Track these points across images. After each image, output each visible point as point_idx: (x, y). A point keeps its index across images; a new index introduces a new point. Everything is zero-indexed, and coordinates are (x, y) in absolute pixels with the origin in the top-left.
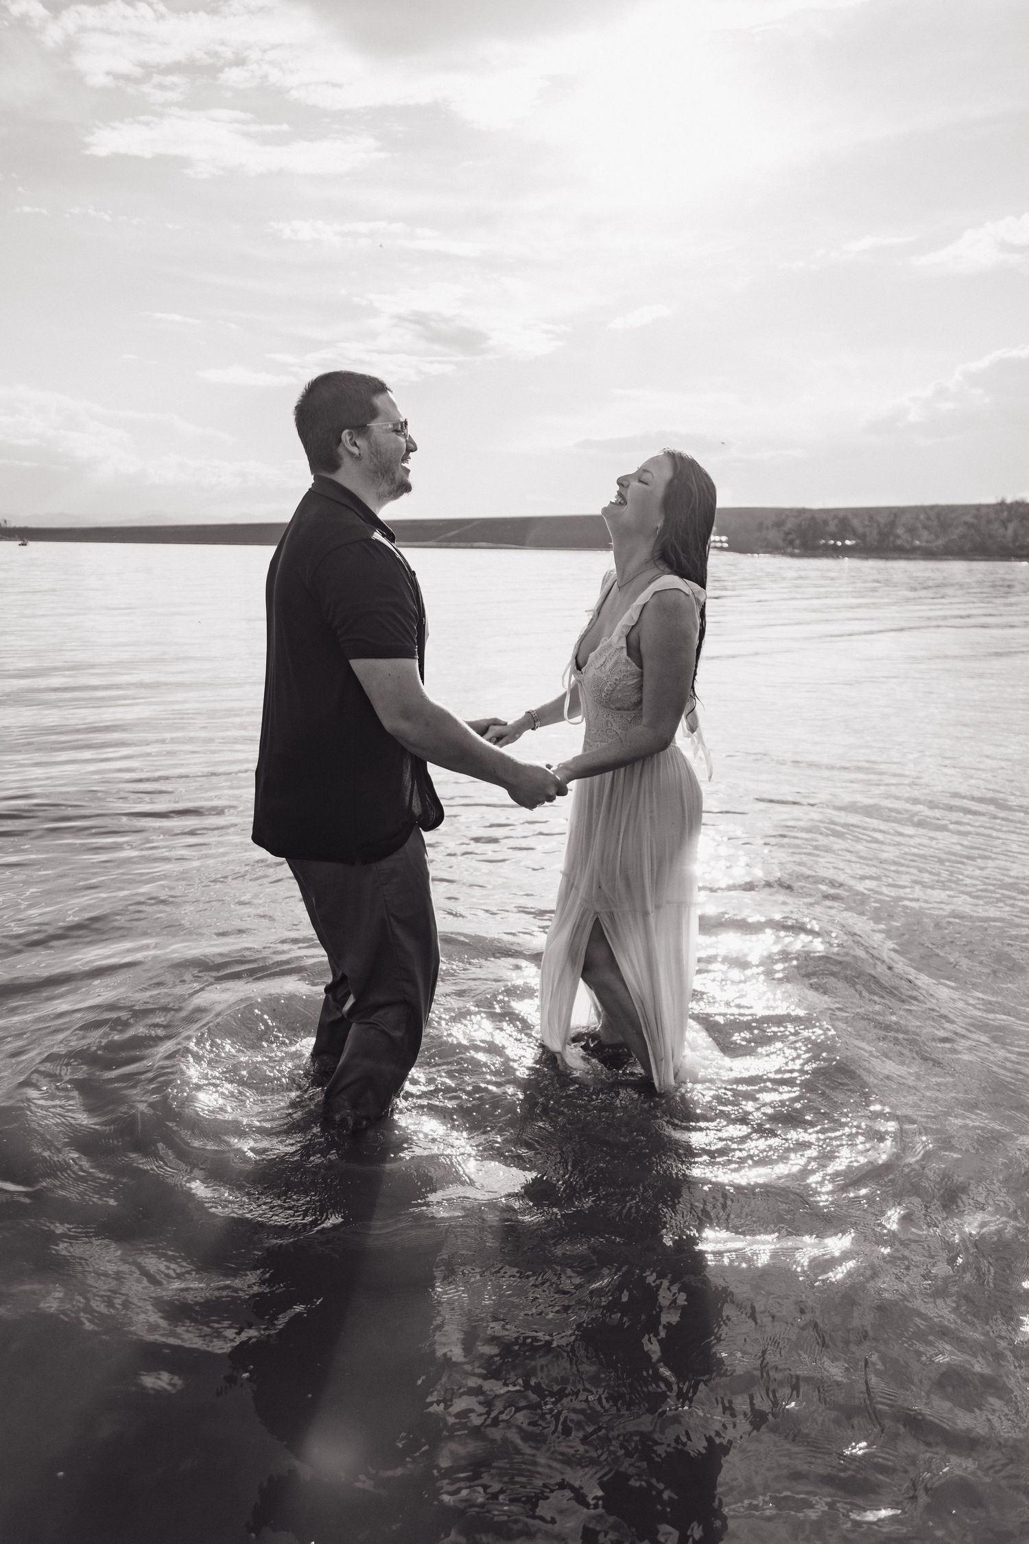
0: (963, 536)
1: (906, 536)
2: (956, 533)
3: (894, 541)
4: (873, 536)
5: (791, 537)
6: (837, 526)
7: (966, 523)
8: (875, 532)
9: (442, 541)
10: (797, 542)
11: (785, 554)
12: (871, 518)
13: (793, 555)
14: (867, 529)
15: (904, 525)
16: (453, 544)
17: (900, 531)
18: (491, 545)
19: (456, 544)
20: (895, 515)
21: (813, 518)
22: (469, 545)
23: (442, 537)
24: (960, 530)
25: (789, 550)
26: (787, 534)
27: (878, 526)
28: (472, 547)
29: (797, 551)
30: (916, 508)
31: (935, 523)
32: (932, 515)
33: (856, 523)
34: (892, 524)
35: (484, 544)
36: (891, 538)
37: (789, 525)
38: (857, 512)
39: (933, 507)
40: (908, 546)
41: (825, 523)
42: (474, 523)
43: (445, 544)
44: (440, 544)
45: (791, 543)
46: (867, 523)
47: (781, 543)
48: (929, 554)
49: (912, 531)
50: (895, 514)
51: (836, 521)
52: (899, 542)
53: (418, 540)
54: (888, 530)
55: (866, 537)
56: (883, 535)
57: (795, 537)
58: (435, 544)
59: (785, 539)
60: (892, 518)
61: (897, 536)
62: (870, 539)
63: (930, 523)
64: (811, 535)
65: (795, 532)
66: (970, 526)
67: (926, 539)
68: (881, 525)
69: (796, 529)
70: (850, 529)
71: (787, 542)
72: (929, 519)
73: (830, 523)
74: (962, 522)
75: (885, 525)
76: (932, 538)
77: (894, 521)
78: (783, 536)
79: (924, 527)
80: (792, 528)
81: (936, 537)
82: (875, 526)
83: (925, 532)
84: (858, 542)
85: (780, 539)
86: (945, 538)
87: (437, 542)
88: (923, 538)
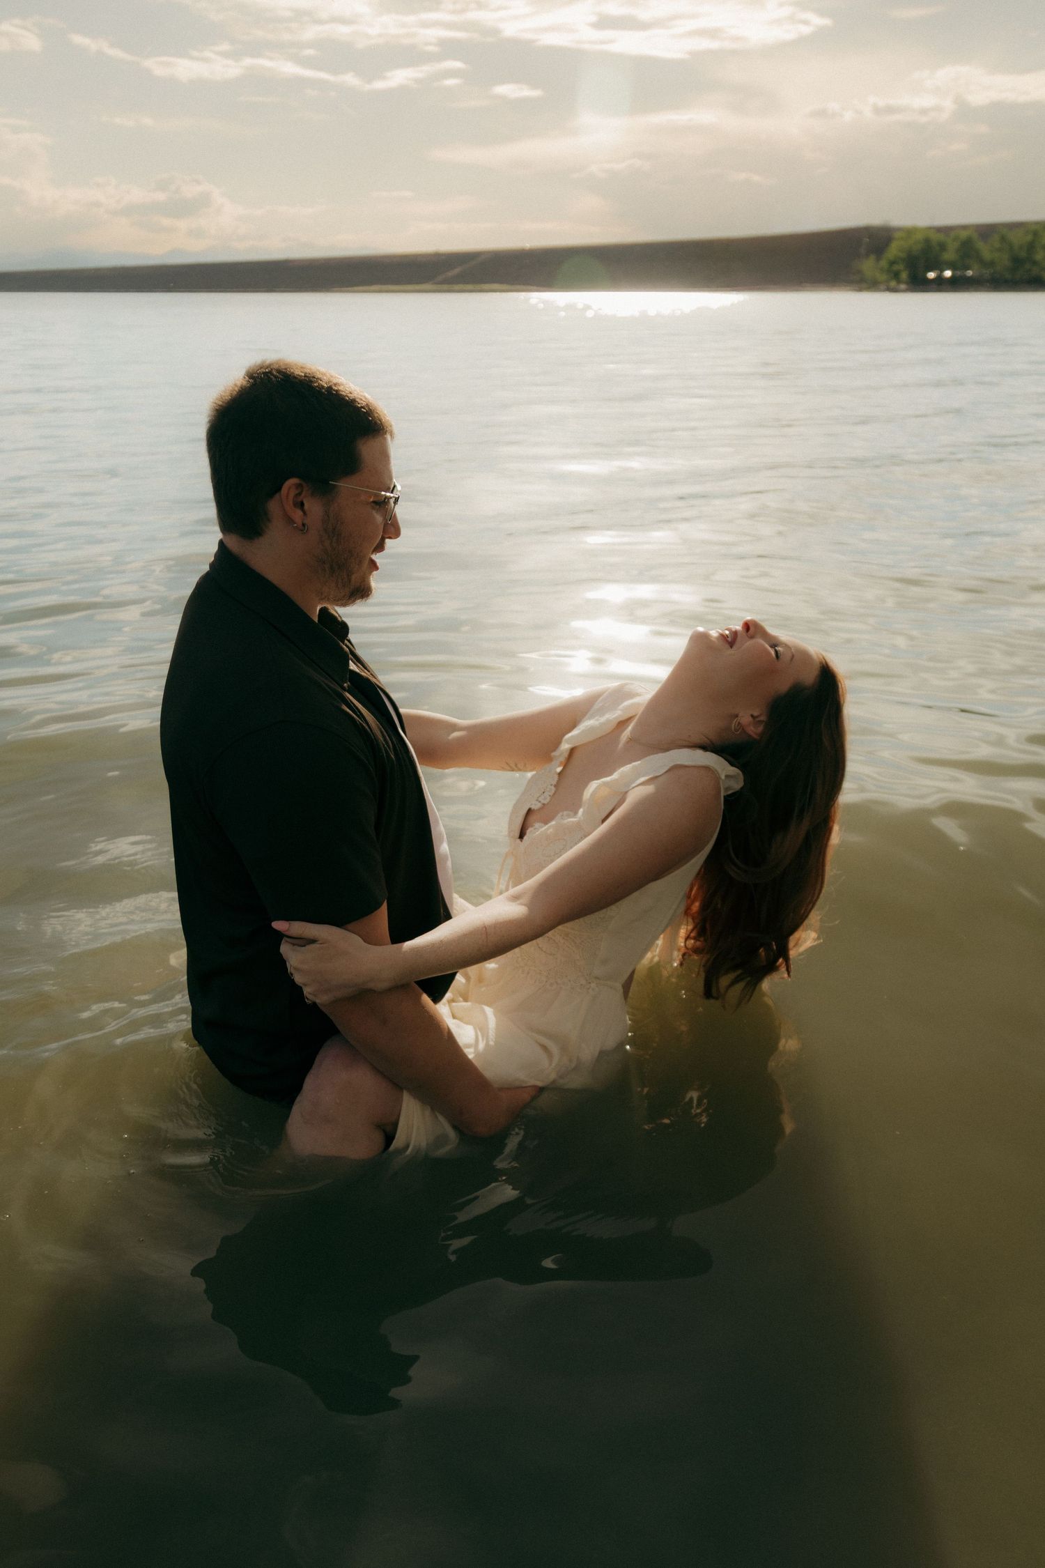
3: (1029, 270)
4: (1004, 260)
5: (896, 268)
6: (958, 250)
8: (1006, 257)
9: (441, 283)
10: (904, 275)
11: (887, 290)
12: (1003, 239)
13: (895, 290)
14: (996, 255)
15: (1044, 247)
16: (455, 287)
18: (505, 287)
19: (460, 286)
21: (927, 241)
22: (478, 287)
23: (441, 278)
25: (893, 284)
26: (892, 263)
27: (1011, 248)
28: (479, 290)
29: (903, 286)
33: (980, 245)
34: (1031, 247)
35: (497, 286)
36: (1027, 266)
37: (894, 251)
38: (987, 231)
41: (943, 247)
42: (481, 258)
43: (445, 287)
44: (439, 287)
45: (896, 276)
46: (997, 245)
47: (883, 277)
50: (1036, 231)
51: (957, 244)
52: (1035, 270)
53: (409, 282)
54: (1023, 254)
55: (992, 264)
56: (1017, 261)
57: (900, 267)
58: (435, 287)
59: (889, 271)
60: (1029, 238)
61: (1035, 263)
62: (998, 267)
64: (920, 265)
65: (903, 260)
68: (1016, 247)
69: (904, 256)
70: (973, 254)
71: (891, 275)
73: (949, 247)
75: (1020, 248)
77: (1032, 243)
78: (886, 266)
80: (899, 254)
82: (1007, 248)
84: (983, 271)
85: (882, 269)
87: (434, 283)
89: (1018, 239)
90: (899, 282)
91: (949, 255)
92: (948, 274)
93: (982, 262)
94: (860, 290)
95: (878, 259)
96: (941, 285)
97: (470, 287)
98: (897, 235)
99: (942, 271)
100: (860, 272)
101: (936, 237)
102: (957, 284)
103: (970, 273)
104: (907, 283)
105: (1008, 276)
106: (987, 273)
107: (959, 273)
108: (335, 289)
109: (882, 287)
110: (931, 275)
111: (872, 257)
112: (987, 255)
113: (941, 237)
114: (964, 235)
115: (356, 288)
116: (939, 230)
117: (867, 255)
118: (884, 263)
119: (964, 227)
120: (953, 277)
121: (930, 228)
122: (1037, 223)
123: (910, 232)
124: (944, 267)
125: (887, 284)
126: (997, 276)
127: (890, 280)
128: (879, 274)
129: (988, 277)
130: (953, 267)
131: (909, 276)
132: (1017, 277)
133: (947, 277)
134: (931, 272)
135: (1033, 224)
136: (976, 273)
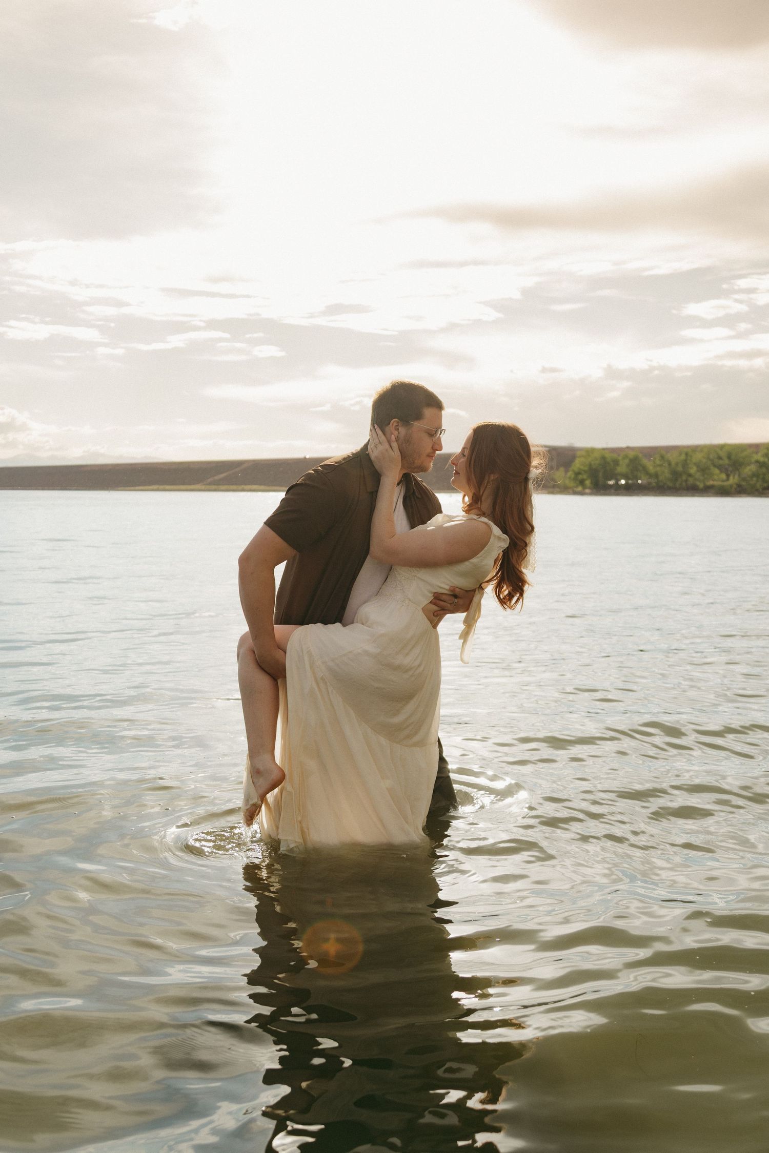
0: (754, 475)
1: (698, 475)
2: (748, 470)
3: (686, 481)
4: (665, 474)
5: (580, 477)
6: (628, 466)
7: (757, 462)
8: (666, 471)
9: (210, 484)
10: (588, 482)
11: (575, 493)
12: (662, 457)
13: (582, 494)
14: (658, 469)
15: (696, 464)
16: (222, 487)
17: (693, 470)
18: (262, 487)
19: (225, 487)
20: (687, 454)
22: (240, 487)
23: (209, 480)
24: (753, 468)
25: (580, 489)
26: (577, 474)
27: (670, 464)
28: (243, 490)
29: (587, 491)
30: (705, 446)
31: (726, 461)
32: (723, 454)
33: (645, 462)
34: (685, 464)
36: (684, 478)
37: (577, 465)
38: (647, 451)
39: (722, 447)
40: (701, 485)
41: (616, 462)
42: (243, 467)
43: (214, 487)
44: (208, 487)
45: (582, 482)
46: (658, 462)
47: (572, 484)
48: (724, 492)
49: (703, 470)
50: (688, 452)
51: (627, 461)
52: (691, 480)
53: (184, 484)
54: (680, 469)
55: (656, 475)
56: (675, 475)
58: (203, 487)
59: (575, 479)
60: (683, 457)
61: (690, 475)
62: (661, 478)
63: (721, 462)
64: (601, 474)
65: (585, 472)
66: (761, 465)
67: (718, 478)
68: (673, 463)
69: (586, 468)
70: (641, 468)
71: (578, 482)
72: (720, 458)
73: (621, 463)
74: (753, 460)
75: (677, 464)
76: (723, 476)
77: (686, 460)
78: (573, 476)
79: (715, 466)
80: (582, 467)
81: (728, 476)
82: (666, 464)
83: (717, 471)
84: (650, 480)
85: (570, 478)
86: (736, 477)
87: (204, 485)
88: (716, 477)
89: (673, 457)
90: (584, 487)
91: (622, 468)
92: (623, 482)
93: (647, 473)
94: (552, 493)
95: (567, 471)
96: (618, 490)
97: (234, 487)
98: (578, 453)
99: (618, 480)
100: (552, 480)
101: (608, 456)
102: (631, 490)
103: (640, 482)
104: (590, 488)
105: (671, 485)
106: (653, 481)
107: (630, 482)
108: (119, 488)
109: (571, 491)
110: (611, 482)
111: (562, 469)
112: (651, 469)
113: (615, 456)
114: (632, 454)
115: (137, 488)
116: (613, 450)
117: (558, 469)
118: (570, 474)
119: (632, 449)
120: (627, 483)
121: (604, 449)
122: (688, 447)
123: (590, 451)
124: (619, 477)
125: (575, 489)
126: (661, 484)
127: (577, 487)
128: (567, 482)
129: (654, 484)
130: (626, 477)
131: (592, 483)
132: (677, 485)
133: (622, 485)
134: (610, 481)
135: (684, 447)
136: (645, 482)
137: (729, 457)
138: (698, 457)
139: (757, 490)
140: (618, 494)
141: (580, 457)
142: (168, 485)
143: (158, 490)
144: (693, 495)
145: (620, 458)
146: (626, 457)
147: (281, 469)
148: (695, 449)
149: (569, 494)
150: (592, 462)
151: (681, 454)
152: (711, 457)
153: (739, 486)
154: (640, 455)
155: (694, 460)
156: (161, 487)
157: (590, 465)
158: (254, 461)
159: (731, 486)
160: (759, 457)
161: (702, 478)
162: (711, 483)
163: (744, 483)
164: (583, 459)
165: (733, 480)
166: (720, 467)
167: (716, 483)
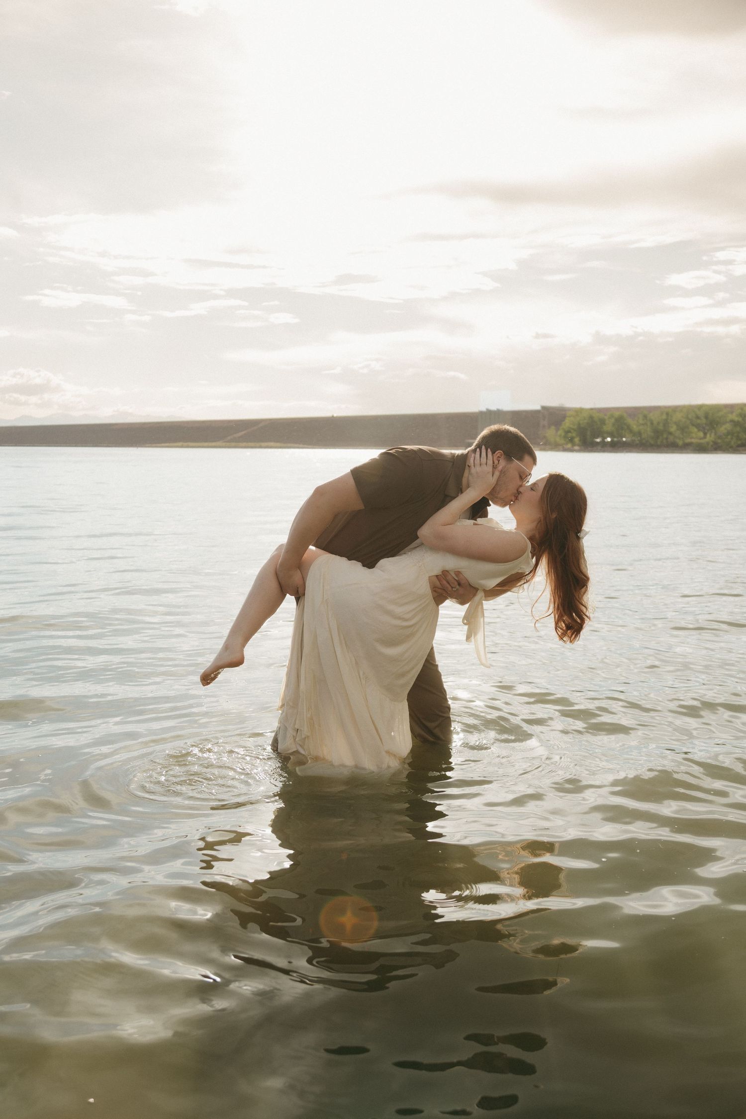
0: (729, 433)
1: (678, 433)
2: (723, 429)
3: (667, 439)
4: (648, 432)
5: (570, 435)
6: (614, 425)
7: (732, 421)
8: (649, 429)
9: (230, 441)
10: (577, 440)
11: (565, 450)
12: (645, 417)
13: (571, 450)
14: (641, 427)
15: (675, 423)
16: (241, 444)
17: (673, 428)
18: (278, 444)
19: (244, 444)
20: (667, 414)
21: (591, 417)
22: (258, 444)
23: (229, 438)
24: (727, 427)
25: (569, 446)
26: (567, 432)
27: (652, 424)
28: (261, 447)
29: (576, 448)
30: (684, 407)
31: (704, 421)
32: (701, 414)
33: (630, 421)
34: (666, 423)
35: (272, 444)
36: (665, 436)
37: (567, 424)
38: (633, 412)
39: (700, 407)
40: (680, 443)
41: (603, 422)
42: (261, 425)
43: (233, 444)
44: (228, 444)
45: (571, 440)
46: (641, 421)
47: (562, 441)
48: (701, 449)
49: (683, 429)
50: (668, 412)
51: (613, 420)
52: (671, 438)
53: (205, 441)
54: (661, 427)
55: (640, 433)
56: (657, 433)
57: (574, 435)
58: (224, 444)
59: (565, 437)
60: (664, 417)
61: (670, 433)
62: (643, 436)
63: (699, 421)
64: (589, 433)
65: (575, 430)
66: (735, 424)
67: (696, 436)
68: (655, 423)
69: (575, 427)
70: (626, 427)
71: (567, 440)
72: (698, 417)
73: (607, 422)
74: (728, 420)
75: (658, 423)
76: (701, 434)
77: (666, 420)
78: (563, 434)
79: (693, 425)
80: (571, 426)
81: (705, 434)
82: (649, 424)
83: (695, 430)
84: (633, 438)
85: (560, 436)
86: (713, 435)
87: (225, 442)
88: (694, 435)
89: (655, 417)
90: (574, 444)
91: (608, 427)
92: (609, 439)
93: (631, 431)
95: (557, 430)
96: (604, 447)
97: (252, 444)
98: (568, 413)
99: (604, 438)
100: (545, 437)
101: (595, 415)
102: (616, 446)
103: (624, 439)
104: (578, 445)
105: (652, 442)
106: (637, 439)
107: (615, 439)
108: (146, 445)
109: (561, 447)
110: (598, 440)
111: (553, 427)
112: (635, 428)
113: (601, 415)
114: (617, 414)
115: (163, 445)
116: (600, 410)
117: (549, 427)
118: (561, 432)
119: (618, 409)
120: (612, 441)
121: (592, 409)
122: (669, 407)
123: (579, 411)
124: (605, 435)
125: (565, 446)
126: (644, 441)
127: (567, 444)
128: (558, 439)
129: (638, 442)
130: (612, 436)
131: (580, 441)
132: (659, 443)
133: (608, 442)
134: (597, 438)
135: (665, 407)
136: (629, 439)
137: (706, 417)
138: (678, 416)
139: (731, 447)
140: (604, 451)
141: (570, 417)
142: (191, 442)
143: (182, 447)
144: (673, 452)
145: (606, 418)
146: (612, 416)
147: (296, 427)
148: (675, 409)
149: (559, 450)
150: (581, 422)
151: (662, 414)
152: (690, 416)
153: (715, 443)
154: (625, 415)
155: (674, 419)
156: (186, 444)
157: (579, 424)
158: (270, 420)
159: (708, 443)
160: (734, 417)
161: (681, 436)
162: (688, 440)
163: (719, 441)
164: (572, 419)
165: (710, 438)
166: (698, 426)
167: (693, 441)
